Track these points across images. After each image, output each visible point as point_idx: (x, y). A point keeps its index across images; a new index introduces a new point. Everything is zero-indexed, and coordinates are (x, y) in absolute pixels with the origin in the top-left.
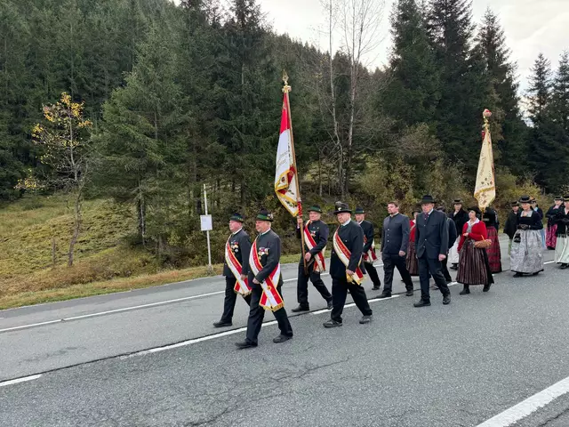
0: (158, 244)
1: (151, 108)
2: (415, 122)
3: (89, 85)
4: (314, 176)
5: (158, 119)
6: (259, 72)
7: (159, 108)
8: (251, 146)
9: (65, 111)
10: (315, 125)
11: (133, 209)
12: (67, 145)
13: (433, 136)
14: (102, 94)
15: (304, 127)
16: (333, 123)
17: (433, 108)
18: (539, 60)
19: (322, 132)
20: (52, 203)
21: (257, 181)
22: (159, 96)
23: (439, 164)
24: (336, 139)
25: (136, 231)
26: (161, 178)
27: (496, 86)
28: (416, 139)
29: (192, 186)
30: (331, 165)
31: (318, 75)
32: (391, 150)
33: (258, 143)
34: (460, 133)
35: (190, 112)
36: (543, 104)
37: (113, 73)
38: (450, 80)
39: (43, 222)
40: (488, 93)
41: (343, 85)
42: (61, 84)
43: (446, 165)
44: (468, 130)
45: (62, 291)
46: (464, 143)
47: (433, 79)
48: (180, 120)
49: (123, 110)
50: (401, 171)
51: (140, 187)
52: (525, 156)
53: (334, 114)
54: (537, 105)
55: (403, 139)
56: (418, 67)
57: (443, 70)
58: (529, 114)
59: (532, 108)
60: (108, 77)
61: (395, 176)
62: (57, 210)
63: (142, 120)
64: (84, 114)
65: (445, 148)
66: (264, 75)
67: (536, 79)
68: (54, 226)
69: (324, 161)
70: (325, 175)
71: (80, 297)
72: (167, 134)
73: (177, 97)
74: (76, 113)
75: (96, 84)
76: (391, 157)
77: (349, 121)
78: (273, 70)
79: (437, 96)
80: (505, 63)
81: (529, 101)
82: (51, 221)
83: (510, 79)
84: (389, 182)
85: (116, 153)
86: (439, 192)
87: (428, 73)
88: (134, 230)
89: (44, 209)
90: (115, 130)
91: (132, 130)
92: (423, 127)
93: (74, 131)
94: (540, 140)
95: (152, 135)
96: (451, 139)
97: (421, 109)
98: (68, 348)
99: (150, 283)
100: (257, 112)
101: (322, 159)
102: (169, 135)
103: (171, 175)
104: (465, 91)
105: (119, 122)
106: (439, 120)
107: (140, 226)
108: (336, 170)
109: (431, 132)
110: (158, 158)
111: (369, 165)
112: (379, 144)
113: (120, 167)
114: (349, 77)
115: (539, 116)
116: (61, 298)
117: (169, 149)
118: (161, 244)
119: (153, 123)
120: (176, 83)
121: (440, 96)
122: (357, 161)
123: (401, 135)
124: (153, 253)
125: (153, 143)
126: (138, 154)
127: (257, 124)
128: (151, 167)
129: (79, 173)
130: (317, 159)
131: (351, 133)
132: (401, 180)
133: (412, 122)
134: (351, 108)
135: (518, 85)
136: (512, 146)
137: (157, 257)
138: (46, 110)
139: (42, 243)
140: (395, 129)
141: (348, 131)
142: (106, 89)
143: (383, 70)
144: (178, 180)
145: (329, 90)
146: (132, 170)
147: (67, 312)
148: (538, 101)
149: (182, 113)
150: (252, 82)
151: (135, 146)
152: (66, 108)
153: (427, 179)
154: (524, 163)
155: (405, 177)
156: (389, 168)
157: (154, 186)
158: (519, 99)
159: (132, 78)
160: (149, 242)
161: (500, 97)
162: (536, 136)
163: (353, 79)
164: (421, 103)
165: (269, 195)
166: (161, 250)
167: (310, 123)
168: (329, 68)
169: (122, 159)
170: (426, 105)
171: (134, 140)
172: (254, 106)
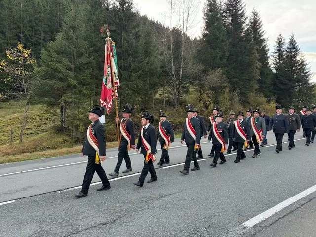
0: (73, 131)
1: (70, 54)
2: (215, 68)
3: (32, 39)
4: (161, 95)
5: (74, 60)
6: (132, 37)
7: (75, 54)
8: (127, 77)
9: (19, 54)
10: (162, 67)
11: (58, 111)
12: (21, 73)
13: (224, 76)
14: (39, 44)
15: (156, 68)
16: (171, 66)
17: (225, 61)
18: (280, 37)
19: (166, 71)
20: (8, 106)
21: (130, 97)
22: (75, 48)
23: (227, 91)
24: (173, 75)
25: (59, 123)
26: (75, 93)
27: (257, 50)
28: (215, 77)
29: (93, 98)
30: (170, 90)
31: (164, 40)
32: (202, 82)
33: (130, 76)
34: (238, 74)
35: (93, 57)
36: (281, 60)
37: (46, 33)
38: (233, 46)
39: (4, 117)
40: (253, 54)
41: (177, 45)
42: (15, 37)
43: (230, 91)
44: (243, 73)
45: (18, 156)
46: (240, 80)
47: (225, 45)
48: (86, 62)
49: (54, 55)
50: (207, 94)
51: (63, 98)
52: (271, 88)
53: (172, 62)
54: (278, 61)
55: (208, 77)
56: (218, 38)
57: (230, 40)
58: (274, 66)
59: (275, 62)
60: (43, 35)
61: (204, 97)
62: (11, 110)
63: (65, 61)
64: (30, 56)
65: (230, 82)
66: (134, 38)
67: (278, 47)
68: (10, 120)
69: (166, 87)
70: (167, 95)
71: (29, 160)
72: (79, 69)
73: (85, 49)
74: (26, 55)
75: (36, 39)
76: (202, 86)
77: (180, 66)
78: (140, 36)
79: (227, 54)
80: (262, 38)
81: (274, 59)
82: (8, 117)
83: (264, 47)
84: (201, 100)
85: (49, 79)
86: (226, 105)
87: (223, 41)
88: (58, 123)
89: (3, 109)
90: (48, 66)
91: (59, 66)
92: (219, 71)
93: (24, 65)
94: (279, 80)
95: (70, 69)
96: (234, 77)
97: (218, 60)
98: (28, 187)
99: (70, 152)
100: (131, 59)
101: (165, 86)
102: (80, 69)
103: (81, 92)
104: (241, 52)
105: (52, 61)
106: (228, 67)
107: (62, 121)
108: (173, 92)
109: (223, 74)
110: (74, 82)
111: (190, 90)
112: (195, 79)
113: (52, 87)
114: (180, 42)
115: (278, 67)
116: (18, 160)
117: (80, 77)
118: (74, 131)
119: (71, 62)
120: (85, 41)
121: (229, 54)
122: (184, 88)
123: (207, 75)
124: (70, 136)
125: (71, 74)
126: (61, 80)
127: (130, 65)
128: (70, 87)
129: (27, 89)
130: (162, 85)
131: (181, 72)
132: (207, 98)
133: (214, 68)
134: (181, 59)
135: (268, 50)
136: (265, 82)
137: (72, 138)
138: (8, 53)
139: (3, 129)
140: (204, 71)
141: (179, 71)
142: (42, 41)
143: (199, 38)
144: (84, 95)
145: (169, 48)
146: (58, 89)
147: (23, 167)
148: (279, 59)
149: (88, 57)
150: (128, 42)
151: (61, 75)
152: (20, 52)
153: (221, 98)
154: (270, 92)
155: (209, 97)
156: (201, 92)
157: (71, 98)
158: (269, 57)
159: (59, 36)
160: (67, 129)
161: (259, 56)
162: (277, 77)
163: (183, 43)
164: (218, 58)
165: (136, 105)
166: (74, 134)
167: (159, 66)
168: (170, 37)
169: (53, 82)
170: (221, 59)
171: (60, 72)
172: (129, 55)
